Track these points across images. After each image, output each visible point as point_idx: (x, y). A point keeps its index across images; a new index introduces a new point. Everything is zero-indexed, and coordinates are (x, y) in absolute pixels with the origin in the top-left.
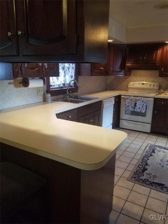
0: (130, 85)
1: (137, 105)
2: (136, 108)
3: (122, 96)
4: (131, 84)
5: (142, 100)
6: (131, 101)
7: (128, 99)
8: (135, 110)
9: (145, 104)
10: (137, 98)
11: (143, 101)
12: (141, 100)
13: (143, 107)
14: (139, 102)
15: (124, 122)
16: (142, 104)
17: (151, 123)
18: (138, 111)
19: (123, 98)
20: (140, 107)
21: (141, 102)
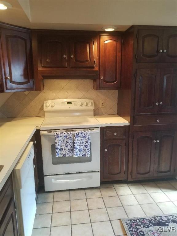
0: (47, 107)
1: (76, 145)
2: (75, 151)
3: (42, 132)
4: (48, 105)
5: (84, 135)
6: (66, 140)
7: (58, 137)
8: (75, 156)
9: (89, 141)
10: (75, 131)
11: (85, 137)
12: (81, 135)
13: (86, 146)
14: (79, 138)
15: (53, 180)
16: (85, 142)
17: (100, 170)
18: (79, 156)
19: (44, 135)
20: (82, 147)
21: (81, 138)
